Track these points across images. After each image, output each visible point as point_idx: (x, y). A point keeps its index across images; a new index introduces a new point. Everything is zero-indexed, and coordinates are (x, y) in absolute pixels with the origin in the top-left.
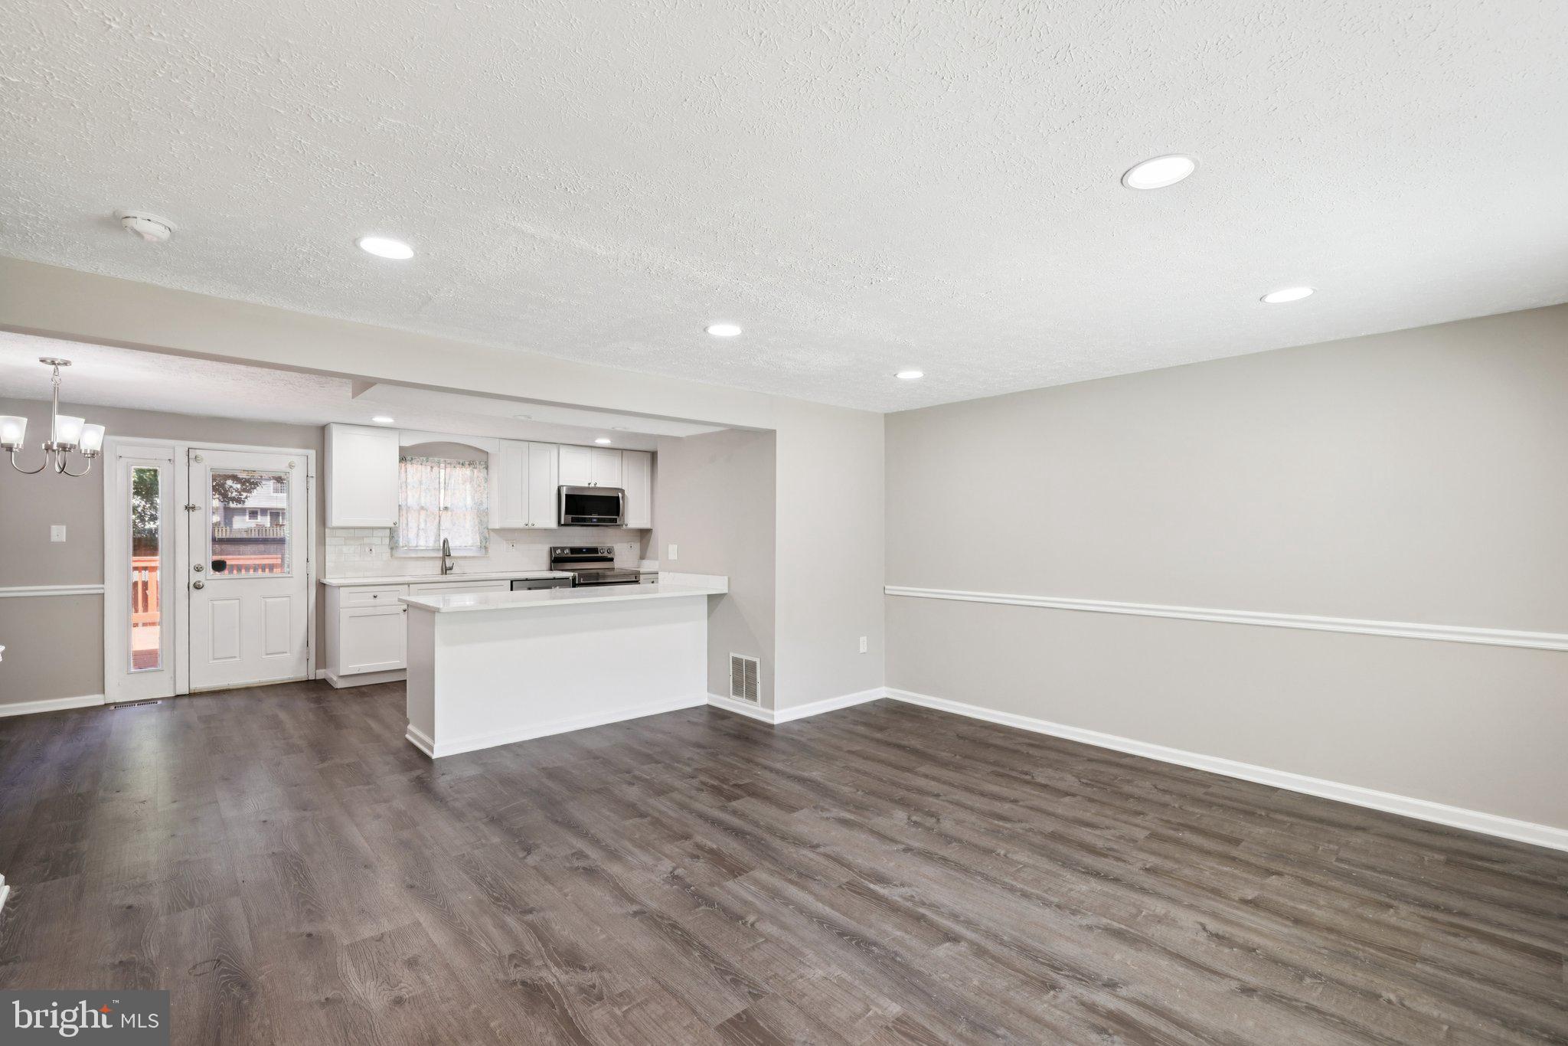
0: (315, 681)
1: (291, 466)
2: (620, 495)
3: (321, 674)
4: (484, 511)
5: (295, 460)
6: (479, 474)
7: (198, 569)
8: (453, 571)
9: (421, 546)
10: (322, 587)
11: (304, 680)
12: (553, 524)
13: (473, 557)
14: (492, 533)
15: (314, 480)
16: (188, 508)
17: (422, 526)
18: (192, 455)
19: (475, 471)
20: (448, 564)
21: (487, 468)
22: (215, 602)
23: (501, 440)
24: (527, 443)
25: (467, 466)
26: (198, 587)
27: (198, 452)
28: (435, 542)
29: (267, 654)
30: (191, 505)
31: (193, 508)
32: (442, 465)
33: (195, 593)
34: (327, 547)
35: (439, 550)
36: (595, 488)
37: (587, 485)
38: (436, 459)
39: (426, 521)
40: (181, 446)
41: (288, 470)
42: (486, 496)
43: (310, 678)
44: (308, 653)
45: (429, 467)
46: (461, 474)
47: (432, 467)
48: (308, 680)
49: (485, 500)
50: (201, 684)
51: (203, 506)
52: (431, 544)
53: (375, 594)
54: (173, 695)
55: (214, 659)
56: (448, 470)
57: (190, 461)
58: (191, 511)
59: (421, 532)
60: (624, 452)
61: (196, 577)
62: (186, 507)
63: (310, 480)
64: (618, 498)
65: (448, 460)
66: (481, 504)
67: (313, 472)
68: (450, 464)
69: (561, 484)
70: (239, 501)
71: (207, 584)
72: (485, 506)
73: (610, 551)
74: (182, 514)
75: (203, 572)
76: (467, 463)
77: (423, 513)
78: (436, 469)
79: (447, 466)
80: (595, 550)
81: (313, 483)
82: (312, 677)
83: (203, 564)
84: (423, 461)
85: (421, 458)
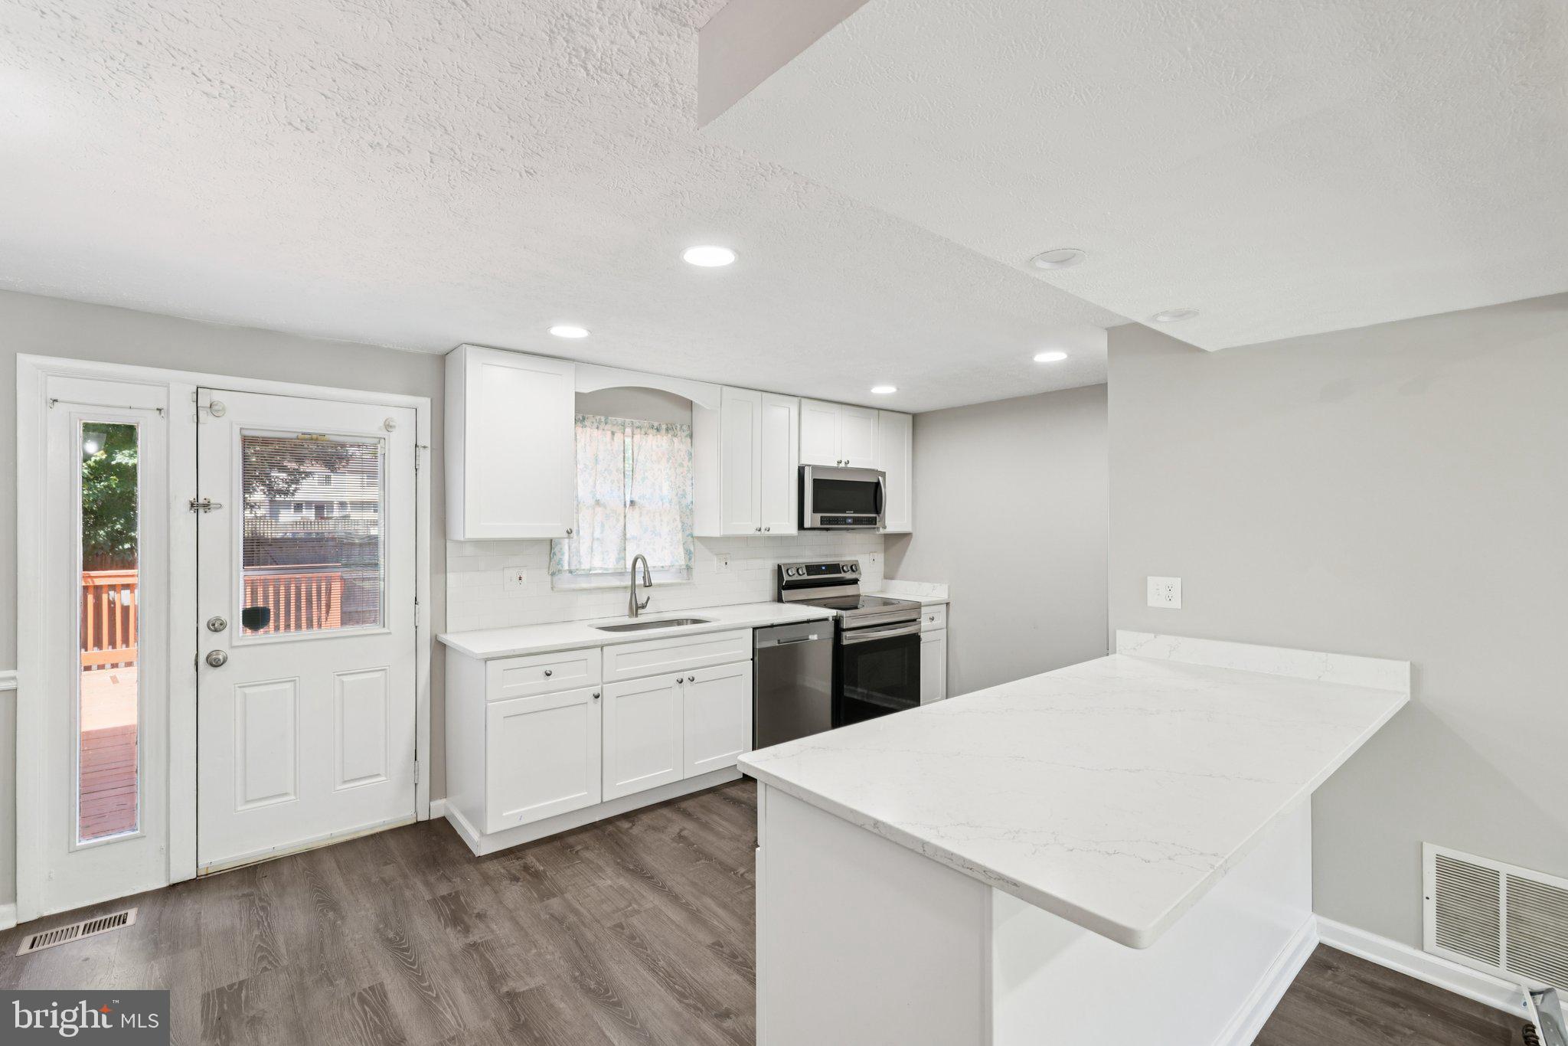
0: (429, 823)
1: (388, 427)
2: (881, 479)
3: (438, 809)
4: (687, 506)
5: (395, 415)
6: (680, 445)
7: (216, 626)
8: (648, 609)
9: (595, 569)
10: (440, 648)
11: (409, 823)
12: (792, 528)
13: (671, 585)
14: (697, 543)
15: (428, 451)
16: (195, 506)
17: (597, 535)
18: (204, 401)
19: (676, 440)
20: (641, 600)
21: (691, 436)
22: (247, 691)
23: (725, 388)
24: (759, 393)
25: (663, 431)
26: (215, 663)
27: (217, 396)
28: (618, 560)
29: (345, 782)
30: (201, 501)
31: (207, 506)
32: (628, 431)
33: (208, 674)
34: (448, 575)
35: (622, 574)
36: (846, 470)
37: (835, 465)
38: (620, 420)
39: (603, 525)
40: (182, 382)
41: (383, 433)
42: (689, 482)
43: (420, 819)
44: (416, 771)
45: (609, 433)
46: (654, 445)
47: (613, 433)
48: (418, 823)
49: (689, 489)
50: (222, 855)
51: (225, 503)
52: (611, 564)
53: (548, 669)
54: (164, 885)
55: (247, 802)
56: (637, 437)
57: (200, 412)
58: (201, 511)
59: (596, 544)
60: (881, 412)
61: (211, 643)
62: (192, 505)
63: (421, 451)
64: (878, 484)
65: (637, 423)
66: (684, 496)
67: (425, 439)
68: (639, 427)
69: (804, 462)
70: (286, 493)
71: (232, 655)
72: (689, 499)
73: (854, 568)
74: (184, 519)
75: (226, 631)
76: (664, 427)
77: (599, 510)
78: (618, 436)
79: (636, 431)
80: (835, 568)
81: (425, 457)
82: (423, 817)
83: (225, 617)
84: (600, 422)
85: (598, 417)
